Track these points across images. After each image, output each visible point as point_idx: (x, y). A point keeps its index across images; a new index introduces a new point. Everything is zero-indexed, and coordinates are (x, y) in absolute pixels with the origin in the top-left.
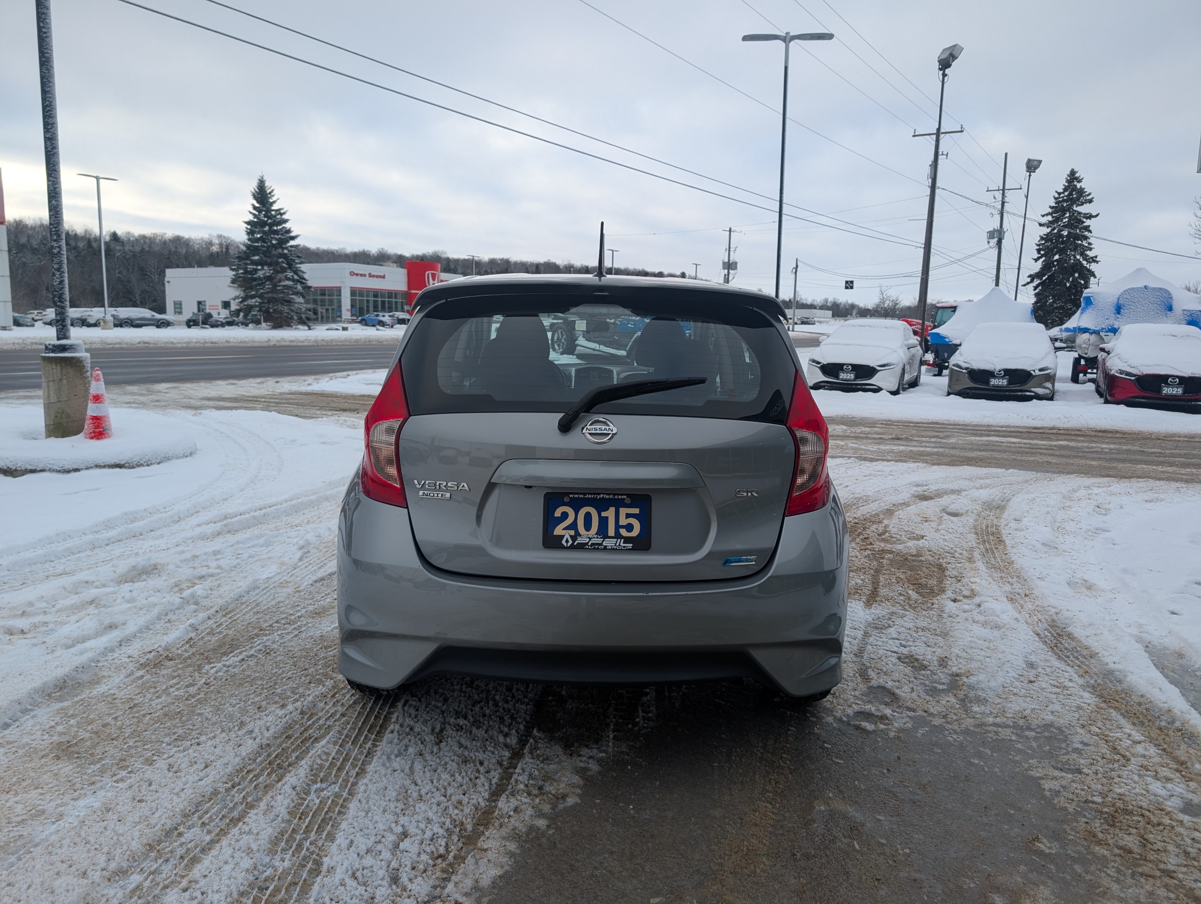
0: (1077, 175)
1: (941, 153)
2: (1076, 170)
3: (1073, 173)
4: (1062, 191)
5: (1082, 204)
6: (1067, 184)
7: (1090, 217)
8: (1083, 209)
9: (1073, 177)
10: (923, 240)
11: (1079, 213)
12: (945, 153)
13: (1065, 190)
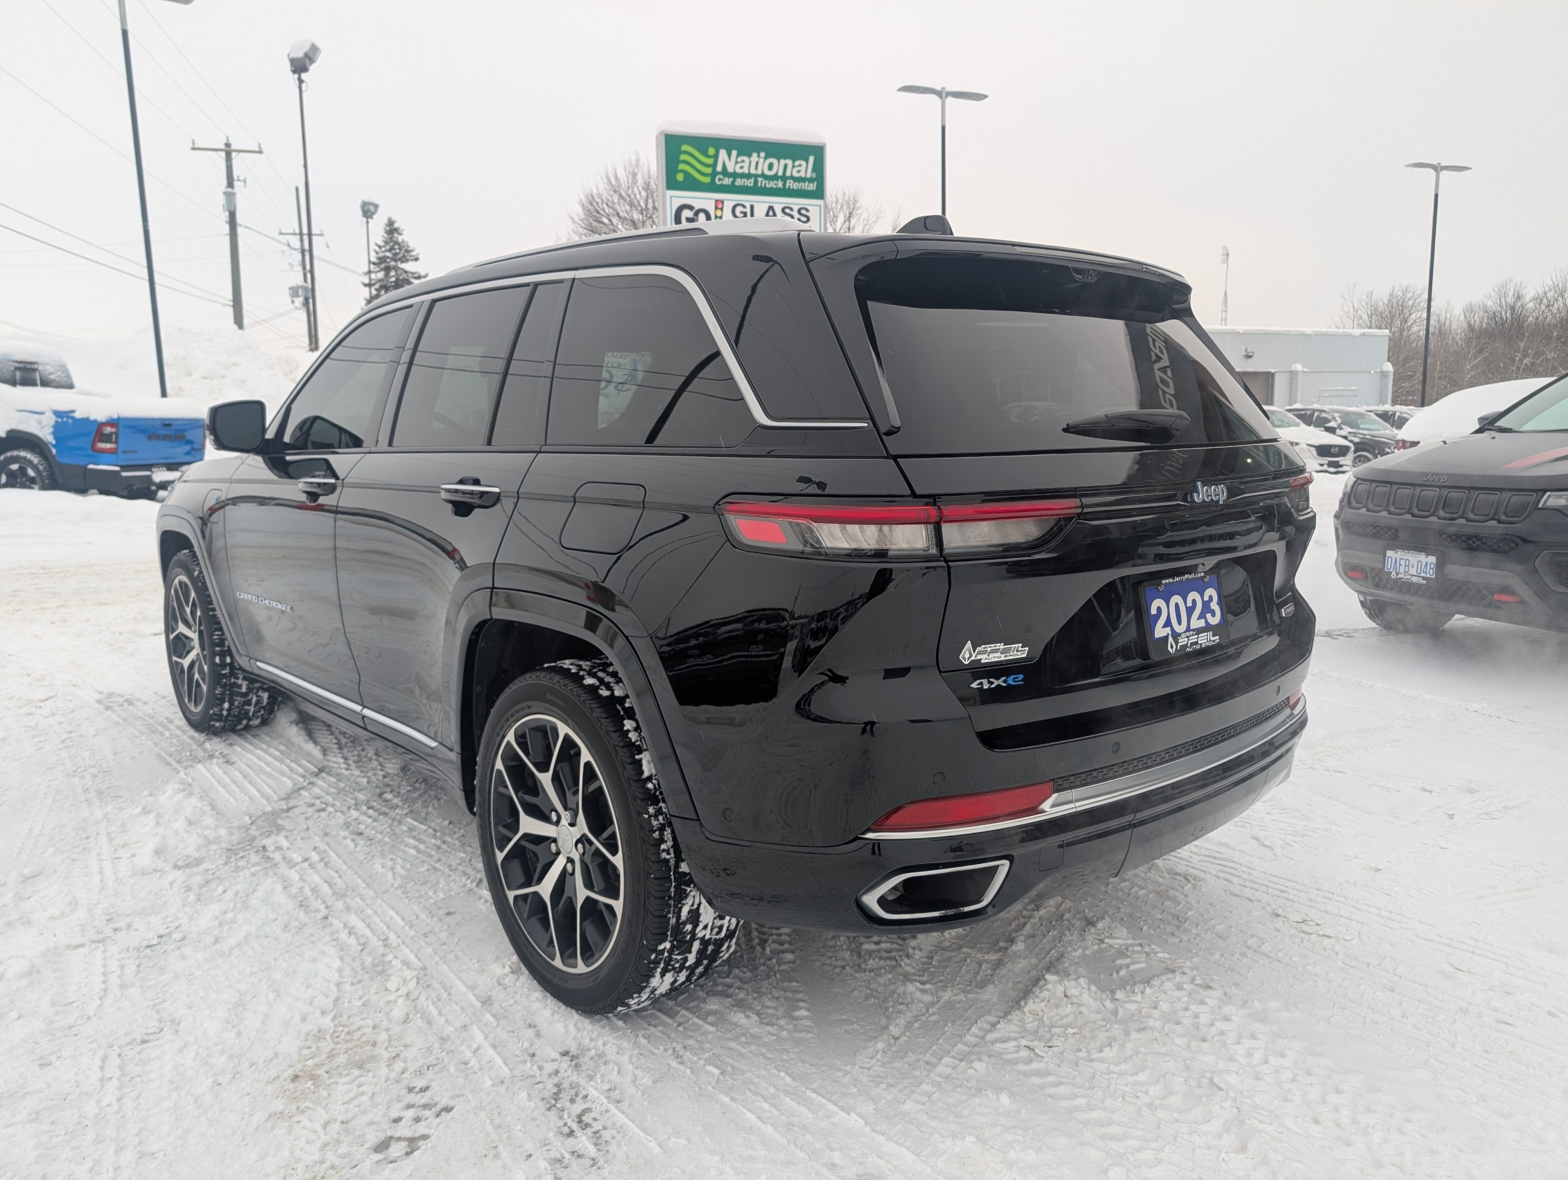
0: (396, 225)
1: (235, 177)
2: (394, 218)
3: (391, 223)
4: (382, 244)
5: (407, 261)
6: (386, 235)
8: (409, 266)
9: (392, 229)
10: (230, 297)
11: (406, 272)
12: (241, 178)
13: (386, 243)
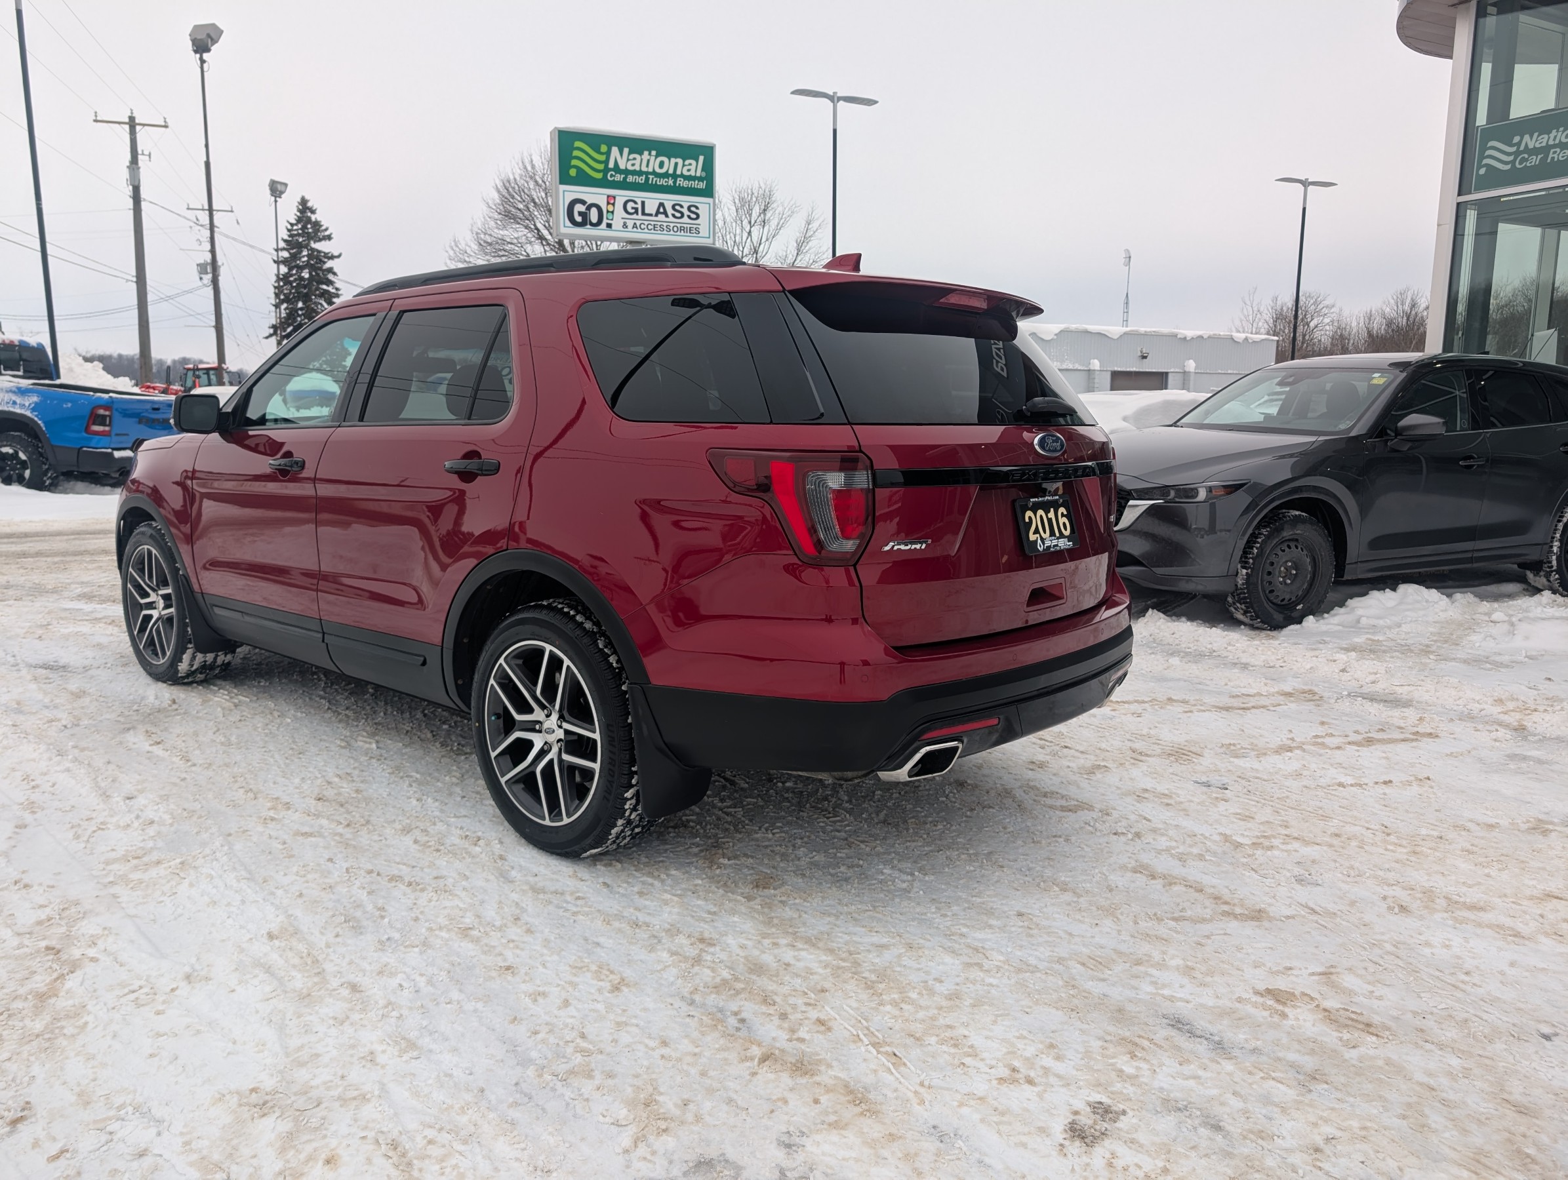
0: (309, 204)
1: (140, 152)
2: (307, 197)
3: (304, 201)
5: (320, 240)
6: (298, 214)
7: (332, 257)
9: (304, 207)
10: (133, 273)
12: (146, 152)
